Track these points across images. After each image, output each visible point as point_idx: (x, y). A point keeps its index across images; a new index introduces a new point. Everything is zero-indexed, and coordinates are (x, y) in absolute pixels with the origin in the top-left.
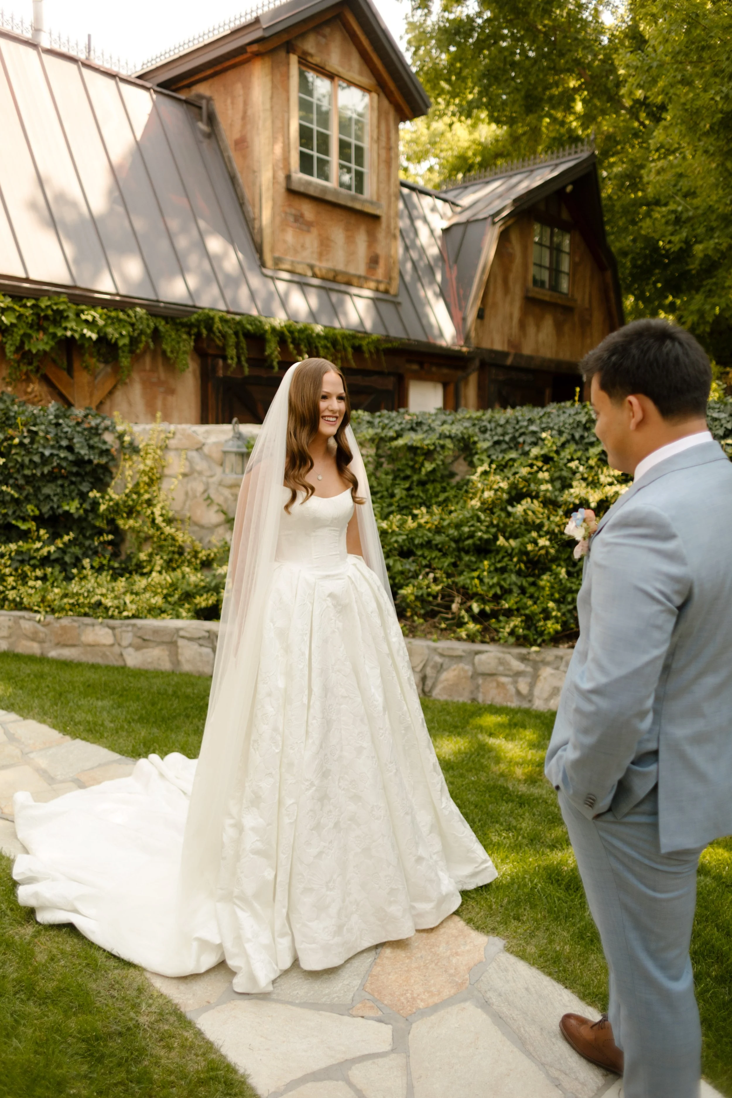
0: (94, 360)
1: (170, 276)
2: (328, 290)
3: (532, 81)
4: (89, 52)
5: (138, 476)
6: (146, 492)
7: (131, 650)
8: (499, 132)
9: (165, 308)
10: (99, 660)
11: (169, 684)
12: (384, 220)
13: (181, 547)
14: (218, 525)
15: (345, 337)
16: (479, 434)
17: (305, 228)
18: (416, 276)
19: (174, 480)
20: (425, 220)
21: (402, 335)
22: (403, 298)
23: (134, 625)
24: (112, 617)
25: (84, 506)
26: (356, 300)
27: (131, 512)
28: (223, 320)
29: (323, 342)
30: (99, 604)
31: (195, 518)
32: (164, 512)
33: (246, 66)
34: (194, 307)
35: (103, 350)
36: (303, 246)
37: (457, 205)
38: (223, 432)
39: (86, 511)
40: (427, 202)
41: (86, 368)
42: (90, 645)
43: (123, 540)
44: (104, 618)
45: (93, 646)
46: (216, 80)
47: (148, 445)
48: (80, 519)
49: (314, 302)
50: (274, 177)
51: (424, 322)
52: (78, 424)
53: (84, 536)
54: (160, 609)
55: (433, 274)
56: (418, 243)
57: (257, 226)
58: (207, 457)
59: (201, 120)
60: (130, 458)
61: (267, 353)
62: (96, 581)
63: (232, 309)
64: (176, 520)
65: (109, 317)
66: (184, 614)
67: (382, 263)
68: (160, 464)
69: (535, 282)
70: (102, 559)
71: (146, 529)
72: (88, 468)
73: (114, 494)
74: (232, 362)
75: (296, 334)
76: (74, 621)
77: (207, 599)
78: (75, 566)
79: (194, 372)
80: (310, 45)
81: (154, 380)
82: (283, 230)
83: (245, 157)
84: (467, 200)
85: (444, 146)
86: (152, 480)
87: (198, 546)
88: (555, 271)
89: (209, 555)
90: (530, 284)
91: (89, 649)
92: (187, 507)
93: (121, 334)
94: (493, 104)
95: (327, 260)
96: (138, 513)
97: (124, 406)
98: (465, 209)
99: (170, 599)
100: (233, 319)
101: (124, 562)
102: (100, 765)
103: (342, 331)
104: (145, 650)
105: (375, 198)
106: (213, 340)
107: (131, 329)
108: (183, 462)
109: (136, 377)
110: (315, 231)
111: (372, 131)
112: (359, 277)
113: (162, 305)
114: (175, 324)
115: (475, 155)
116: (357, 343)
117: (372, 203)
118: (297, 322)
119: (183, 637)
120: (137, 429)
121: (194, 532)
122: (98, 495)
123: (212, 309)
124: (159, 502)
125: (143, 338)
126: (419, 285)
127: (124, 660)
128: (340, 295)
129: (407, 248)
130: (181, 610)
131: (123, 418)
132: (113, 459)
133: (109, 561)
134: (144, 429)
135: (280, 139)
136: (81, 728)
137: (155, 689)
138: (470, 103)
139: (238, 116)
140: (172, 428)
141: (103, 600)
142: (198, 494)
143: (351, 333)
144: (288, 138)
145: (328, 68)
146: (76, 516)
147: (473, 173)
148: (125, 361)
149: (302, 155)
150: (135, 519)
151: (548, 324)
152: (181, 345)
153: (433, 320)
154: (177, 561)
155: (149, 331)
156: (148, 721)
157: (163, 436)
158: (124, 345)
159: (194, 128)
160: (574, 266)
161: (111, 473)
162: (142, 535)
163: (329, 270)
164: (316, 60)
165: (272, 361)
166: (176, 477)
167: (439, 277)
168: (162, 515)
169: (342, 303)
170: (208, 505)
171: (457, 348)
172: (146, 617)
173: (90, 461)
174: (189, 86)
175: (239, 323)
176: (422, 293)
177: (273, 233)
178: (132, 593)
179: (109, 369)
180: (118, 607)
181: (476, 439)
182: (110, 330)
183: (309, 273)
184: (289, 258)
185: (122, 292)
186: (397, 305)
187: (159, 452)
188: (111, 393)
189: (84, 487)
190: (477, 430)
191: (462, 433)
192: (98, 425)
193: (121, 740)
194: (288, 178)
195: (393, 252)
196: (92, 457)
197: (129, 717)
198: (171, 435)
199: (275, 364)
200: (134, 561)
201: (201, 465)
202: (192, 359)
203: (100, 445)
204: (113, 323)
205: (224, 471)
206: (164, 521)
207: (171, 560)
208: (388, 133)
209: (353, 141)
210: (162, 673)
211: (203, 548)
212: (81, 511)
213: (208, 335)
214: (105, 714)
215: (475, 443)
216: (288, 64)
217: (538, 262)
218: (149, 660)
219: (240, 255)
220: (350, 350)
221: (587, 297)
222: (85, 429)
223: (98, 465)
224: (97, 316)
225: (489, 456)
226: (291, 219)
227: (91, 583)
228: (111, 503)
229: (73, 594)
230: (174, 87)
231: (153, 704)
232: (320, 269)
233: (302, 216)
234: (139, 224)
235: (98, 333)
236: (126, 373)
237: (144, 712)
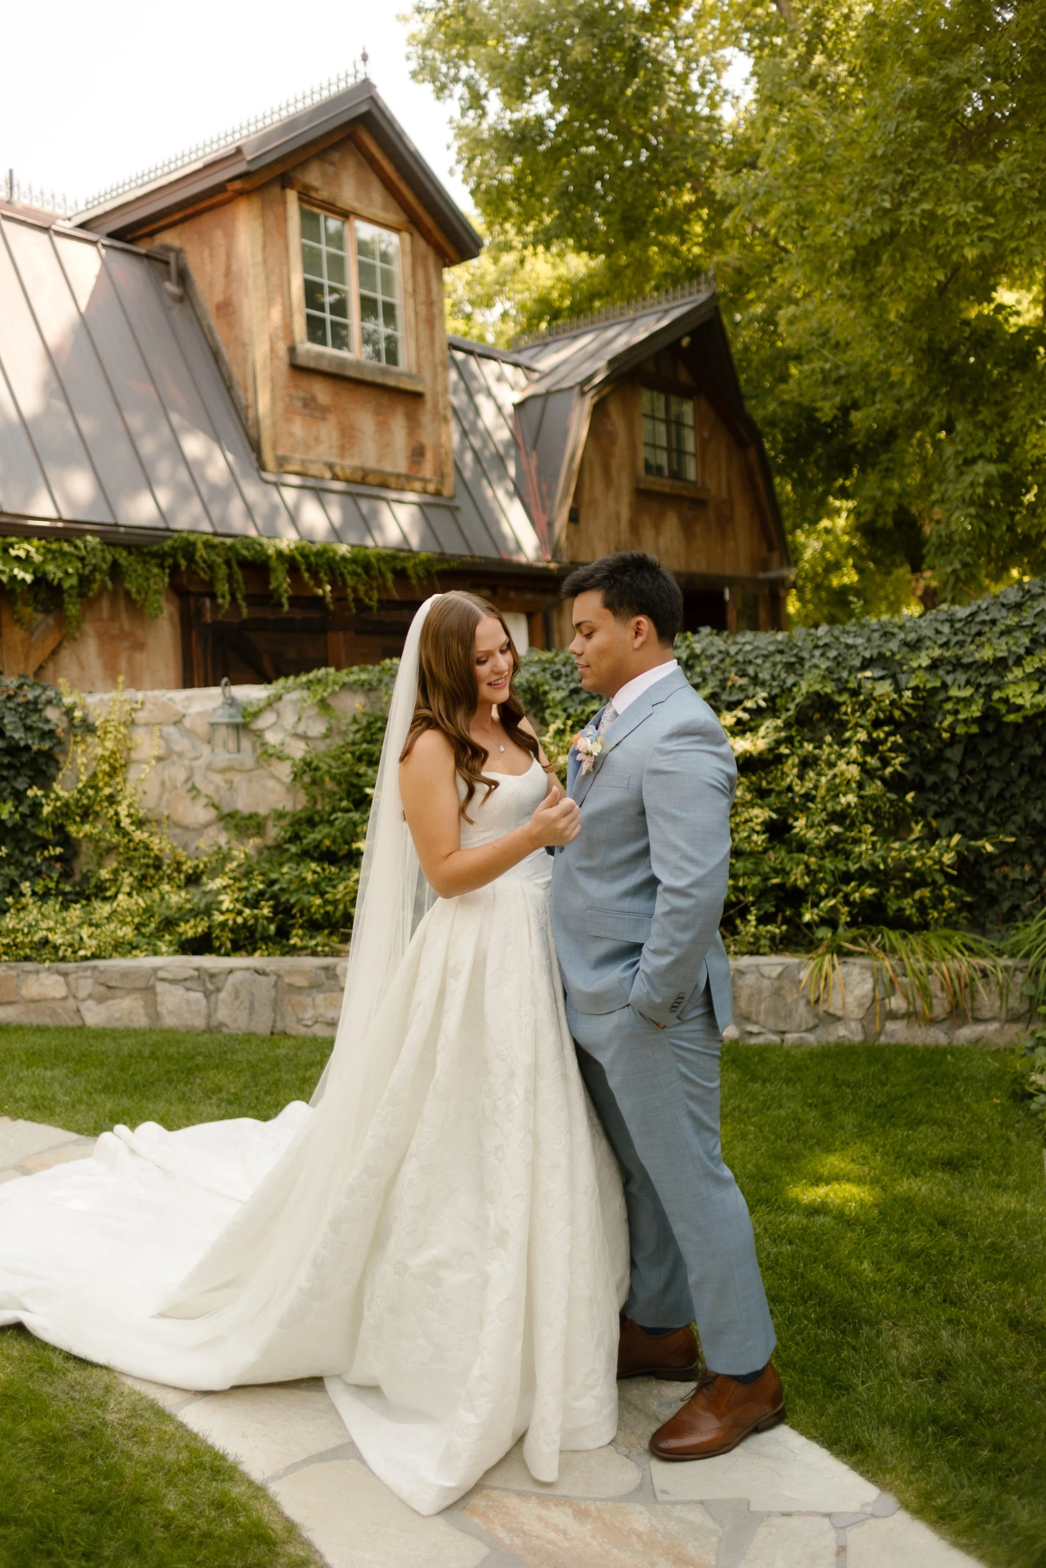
0: (30, 610)
1: (133, 492)
2: (353, 496)
3: (630, 200)
4: (11, 188)
5: (94, 764)
6: (107, 784)
7: (90, 1003)
8: (593, 264)
9: (126, 533)
10: (47, 1021)
11: (145, 1044)
12: (429, 398)
13: (157, 858)
14: (207, 825)
15: (381, 558)
16: (551, 681)
17: (318, 414)
18: (479, 469)
19: (144, 766)
20: (490, 394)
21: (463, 551)
22: (462, 501)
23: (94, 968)
24: (63, 959)
25: (21, 809)
26: (396, 507)
27: (86, 814)
28: (208, 545)
29: (351, 567)
30: (45, 942)
31: (175, 818)
32: (132, 811)
33: (227, 207)
34: (168, 529)
35: (42, 596)
36: (317, 440)
37: (534, 371)
38: (210, 697)
39: (23, 816)
40: (490, 368)
41: (19, 621)
42: (33, 1001)
43: (76, 854)
44: (52, 961)
45: (38, 1001)
46: (187, 226)
47: (107, 721)
48: (16, 828)
49: (336, 515)
50: (272, 350)
51: (493, 531)
52: (10, 698)
53: (22, 851)
54: (130, 944)
55: (505, 468)
56: (480, 425)
57: (251, 415)
58: (190, 733)
59: (169, 279)
60: (83, 741)
61: (272, 587)
62: (40, 911)
63: (220, 530)
64: (150, 821)
65: (49, 551)
66: (164, 949)
67: (429, 455)
68: (126, 746)
69: (648, 467)
70: (48, 881)
71: (108, 836)
72: (25, 758)
73: (62, 790)
74: (224, 602)
75: (312, 558)
76: (11, 968)
77: (195, 926)
78: (10, 893)
79: (171, 618)
80: (313, 176)
81: (115, 632)
82: (288, 420)
83: (231, 325)
84: (546, 362)
85: (519, 286)
86: (114, 769)
87: (182, 855)
88: (676, 451)
89: (197, 866)
90: (641, 470)
91: (32, 1005)
92: (164, 802)
93: (66, 573)
94: (578, 230)
95: (352, 456)
96: (97, 814)
97: (74, 671)
98: (545, 375)
99: (143, 930)
100: (223, 544)
101: (80, 884)
102: (51, 1148)
103: (376, 551)
104: (111, 1002)
105: (414, 370)
106: (195, 573)
107: (80, 565)
108: (157, 741)
109: (89, 628)
110: (332, 419)
111: (405, 282)
112: (398, 476)
113: (122, 530)
114: (141, 554)
115: (562, 297)
116: (399, 565)
117: (410, 376)
118: (312, 542)
119: (163, 980)
120: (91, 700)
121: (175, 836)
122: (40, 793)
123: (193, 532)
124: (125, 798)
125: (98, 576)
126: (485, 483)
127: (82, 1018)
128: (373, 502)
129: (465, 434)
130: (159, 943)
131: (73, 686)
132: (60, 743)
133: (58, 882)
134: (102, 700)
135: (279, 300)
136: (25, 1105)
137: (126, 1051)
138: (547, 230)
139: (220, 273)
140: (140, 696)
141: (51, 936)
142: (179, 784)
143: (389, 552)
144: (290, 298)
145: (339, 204)
146: (10, 824)
147: (560, 322)
148: (72, 609)
149: (310, 319)
150: (92, 823)
151: (672, 524)
152: (151, 582)
153: (506, 528)
154: (152, 877)
155: (105, 567)
156: (115, 1091)
157: (127, 707)
158: (72, 587)
159: (159, 291)
160: (702, 444)
161: (57, 762)
162: (103, 844)
163: (355, 469)
164: (323, 194)
165: (280, 597)
166: (148, 763)
167: (512, 470)
168: (129, 815)
169: (375, 513)
170: (193, 798)
171: (541, 565)
172: (111, 957)
173: (27, 748)
174: (151, 234)
175: (231, 548)
176: (489, 493)
177: (274, 424)
178: (91, 925)
179: (51, 621)
180: (71, 945)
181: (546, 688)
182: (50, 568)
183: (328, 475)
184: (298, 456)
185: (66, 515)
186: (453, 510)
187: (122, 729)
188: (54, 653)
189: (20, 784)
190: (548, 676)
191: (528, 681)
192: (37, 698)
193: (79, 1117)
194: (292, 350)
195: (444, 439)
196: (30, 742)
197: (89, 1087)
198: (138, 706)
199: (284, 600)
200: (93, 881)
201: (181, 744)
202: (168, 600)
203: (41, 725)
204: (54, 559)
205: (213, 750)
206: (132, 823)
207: (144, 877)
208: (428, 283)
209: (380, 297)
210: (135, 1031)
211: (189, 858)
212: (17, 816)
213: (188, 567)
214: (57, 1086)
215: (545, 693)
216: (285, 203)
217: (649, 440)
218: (117, 1015)
219: (230, 457)
220: (389, 576)
221: (724, 484)
222: (19, 705)
223: (39, 752)
224: (32, 550)
225: (565, 710)
226: (299, 404)
227: (32, 914)
228: (58, 804)
229: (8, 930)
230: (129, 237)
231: (122, 1070)
232: (343, 469)
233: (314, 399)
234: (87, 426)
235: (34, 573)
236: (74, 624)
237: (110, 1079)
